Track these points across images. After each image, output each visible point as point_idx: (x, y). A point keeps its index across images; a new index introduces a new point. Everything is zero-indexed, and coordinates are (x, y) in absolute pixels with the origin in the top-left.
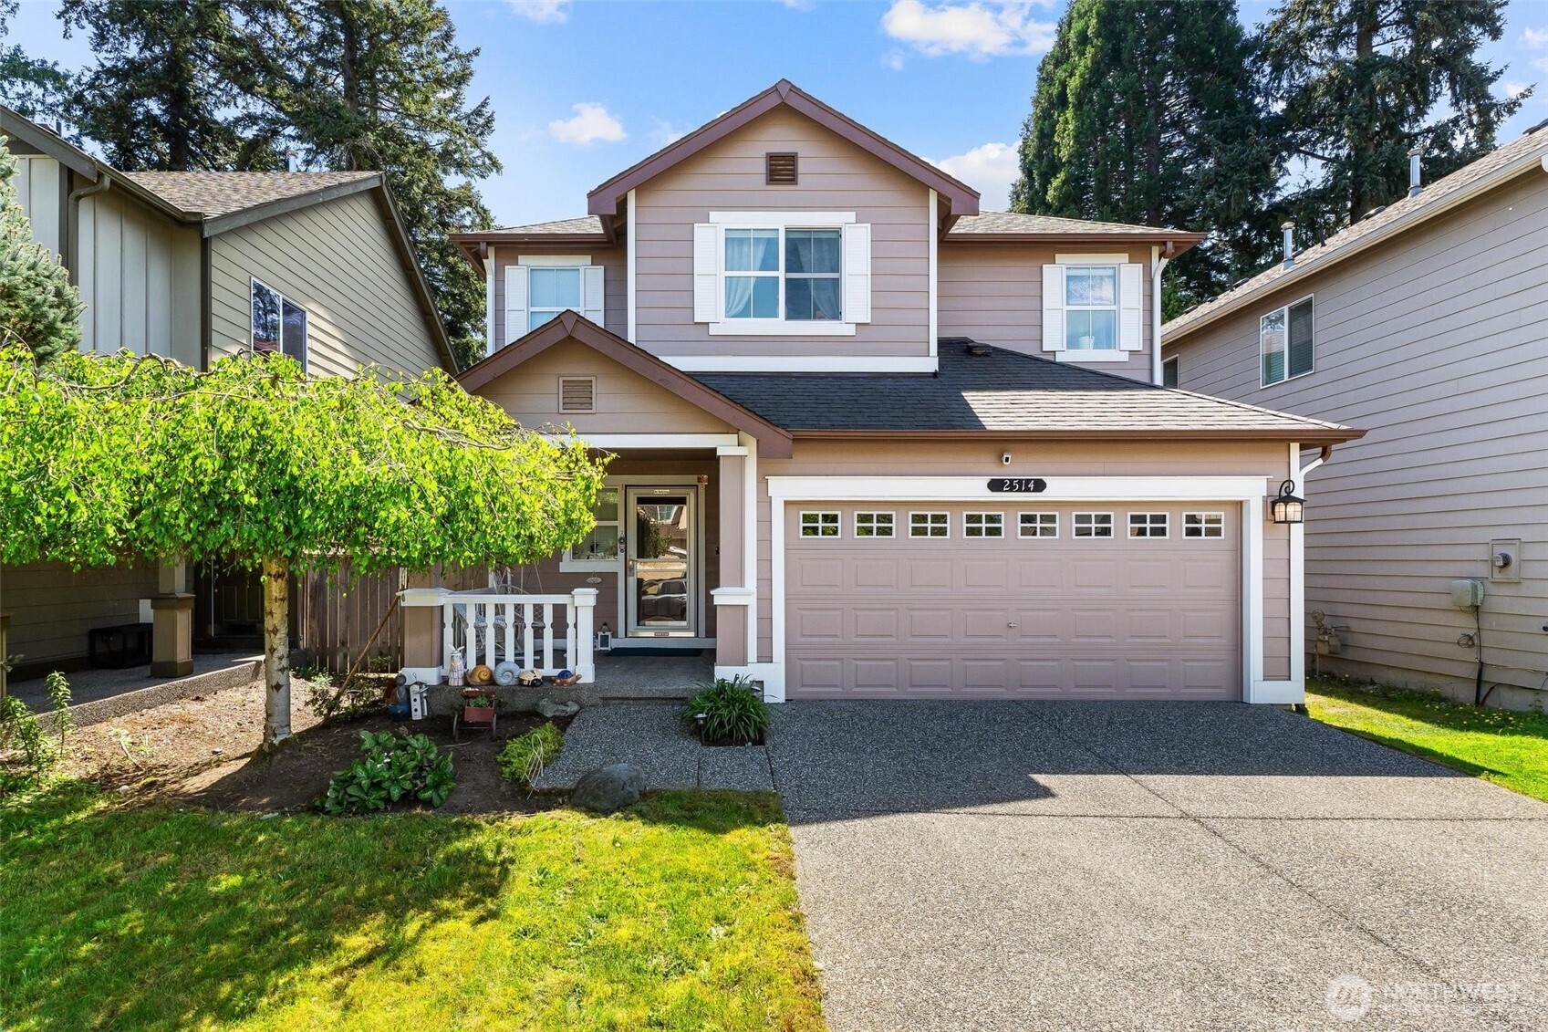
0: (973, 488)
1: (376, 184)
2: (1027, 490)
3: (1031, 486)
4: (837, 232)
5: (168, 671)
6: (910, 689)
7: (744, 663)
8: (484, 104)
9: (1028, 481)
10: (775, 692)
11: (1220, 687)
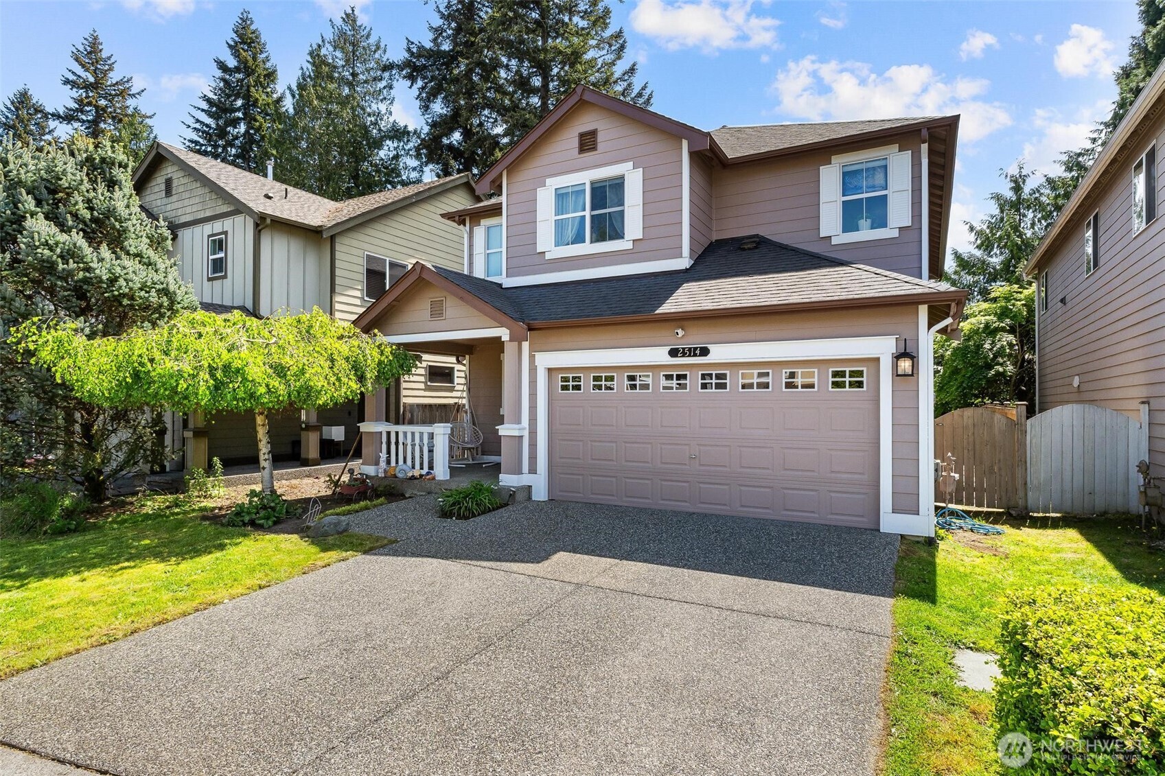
0: (659, 355)
1: (465, 180)
2: (695, 355)
3: (698, 352)
4: (622, 177)
5: (306, 463)
6: (625, 499)
7: (520, 472)
8: (644, 88)
9: (695, 349)
10: (540, 493)
11: (862, 516)
